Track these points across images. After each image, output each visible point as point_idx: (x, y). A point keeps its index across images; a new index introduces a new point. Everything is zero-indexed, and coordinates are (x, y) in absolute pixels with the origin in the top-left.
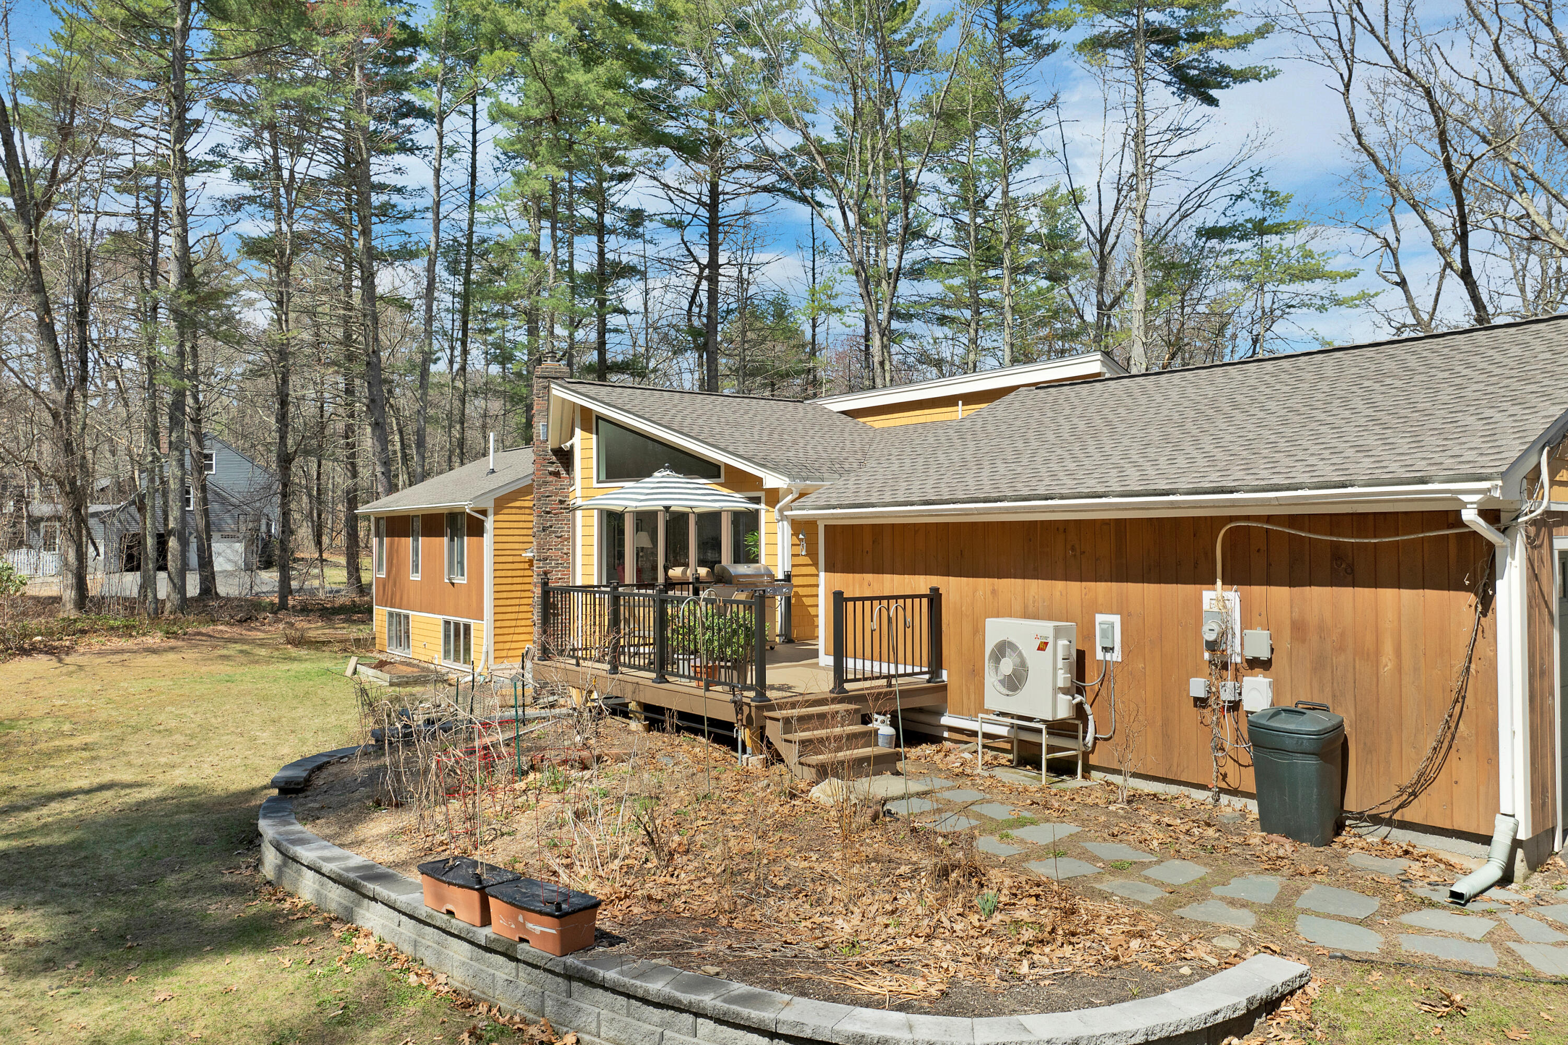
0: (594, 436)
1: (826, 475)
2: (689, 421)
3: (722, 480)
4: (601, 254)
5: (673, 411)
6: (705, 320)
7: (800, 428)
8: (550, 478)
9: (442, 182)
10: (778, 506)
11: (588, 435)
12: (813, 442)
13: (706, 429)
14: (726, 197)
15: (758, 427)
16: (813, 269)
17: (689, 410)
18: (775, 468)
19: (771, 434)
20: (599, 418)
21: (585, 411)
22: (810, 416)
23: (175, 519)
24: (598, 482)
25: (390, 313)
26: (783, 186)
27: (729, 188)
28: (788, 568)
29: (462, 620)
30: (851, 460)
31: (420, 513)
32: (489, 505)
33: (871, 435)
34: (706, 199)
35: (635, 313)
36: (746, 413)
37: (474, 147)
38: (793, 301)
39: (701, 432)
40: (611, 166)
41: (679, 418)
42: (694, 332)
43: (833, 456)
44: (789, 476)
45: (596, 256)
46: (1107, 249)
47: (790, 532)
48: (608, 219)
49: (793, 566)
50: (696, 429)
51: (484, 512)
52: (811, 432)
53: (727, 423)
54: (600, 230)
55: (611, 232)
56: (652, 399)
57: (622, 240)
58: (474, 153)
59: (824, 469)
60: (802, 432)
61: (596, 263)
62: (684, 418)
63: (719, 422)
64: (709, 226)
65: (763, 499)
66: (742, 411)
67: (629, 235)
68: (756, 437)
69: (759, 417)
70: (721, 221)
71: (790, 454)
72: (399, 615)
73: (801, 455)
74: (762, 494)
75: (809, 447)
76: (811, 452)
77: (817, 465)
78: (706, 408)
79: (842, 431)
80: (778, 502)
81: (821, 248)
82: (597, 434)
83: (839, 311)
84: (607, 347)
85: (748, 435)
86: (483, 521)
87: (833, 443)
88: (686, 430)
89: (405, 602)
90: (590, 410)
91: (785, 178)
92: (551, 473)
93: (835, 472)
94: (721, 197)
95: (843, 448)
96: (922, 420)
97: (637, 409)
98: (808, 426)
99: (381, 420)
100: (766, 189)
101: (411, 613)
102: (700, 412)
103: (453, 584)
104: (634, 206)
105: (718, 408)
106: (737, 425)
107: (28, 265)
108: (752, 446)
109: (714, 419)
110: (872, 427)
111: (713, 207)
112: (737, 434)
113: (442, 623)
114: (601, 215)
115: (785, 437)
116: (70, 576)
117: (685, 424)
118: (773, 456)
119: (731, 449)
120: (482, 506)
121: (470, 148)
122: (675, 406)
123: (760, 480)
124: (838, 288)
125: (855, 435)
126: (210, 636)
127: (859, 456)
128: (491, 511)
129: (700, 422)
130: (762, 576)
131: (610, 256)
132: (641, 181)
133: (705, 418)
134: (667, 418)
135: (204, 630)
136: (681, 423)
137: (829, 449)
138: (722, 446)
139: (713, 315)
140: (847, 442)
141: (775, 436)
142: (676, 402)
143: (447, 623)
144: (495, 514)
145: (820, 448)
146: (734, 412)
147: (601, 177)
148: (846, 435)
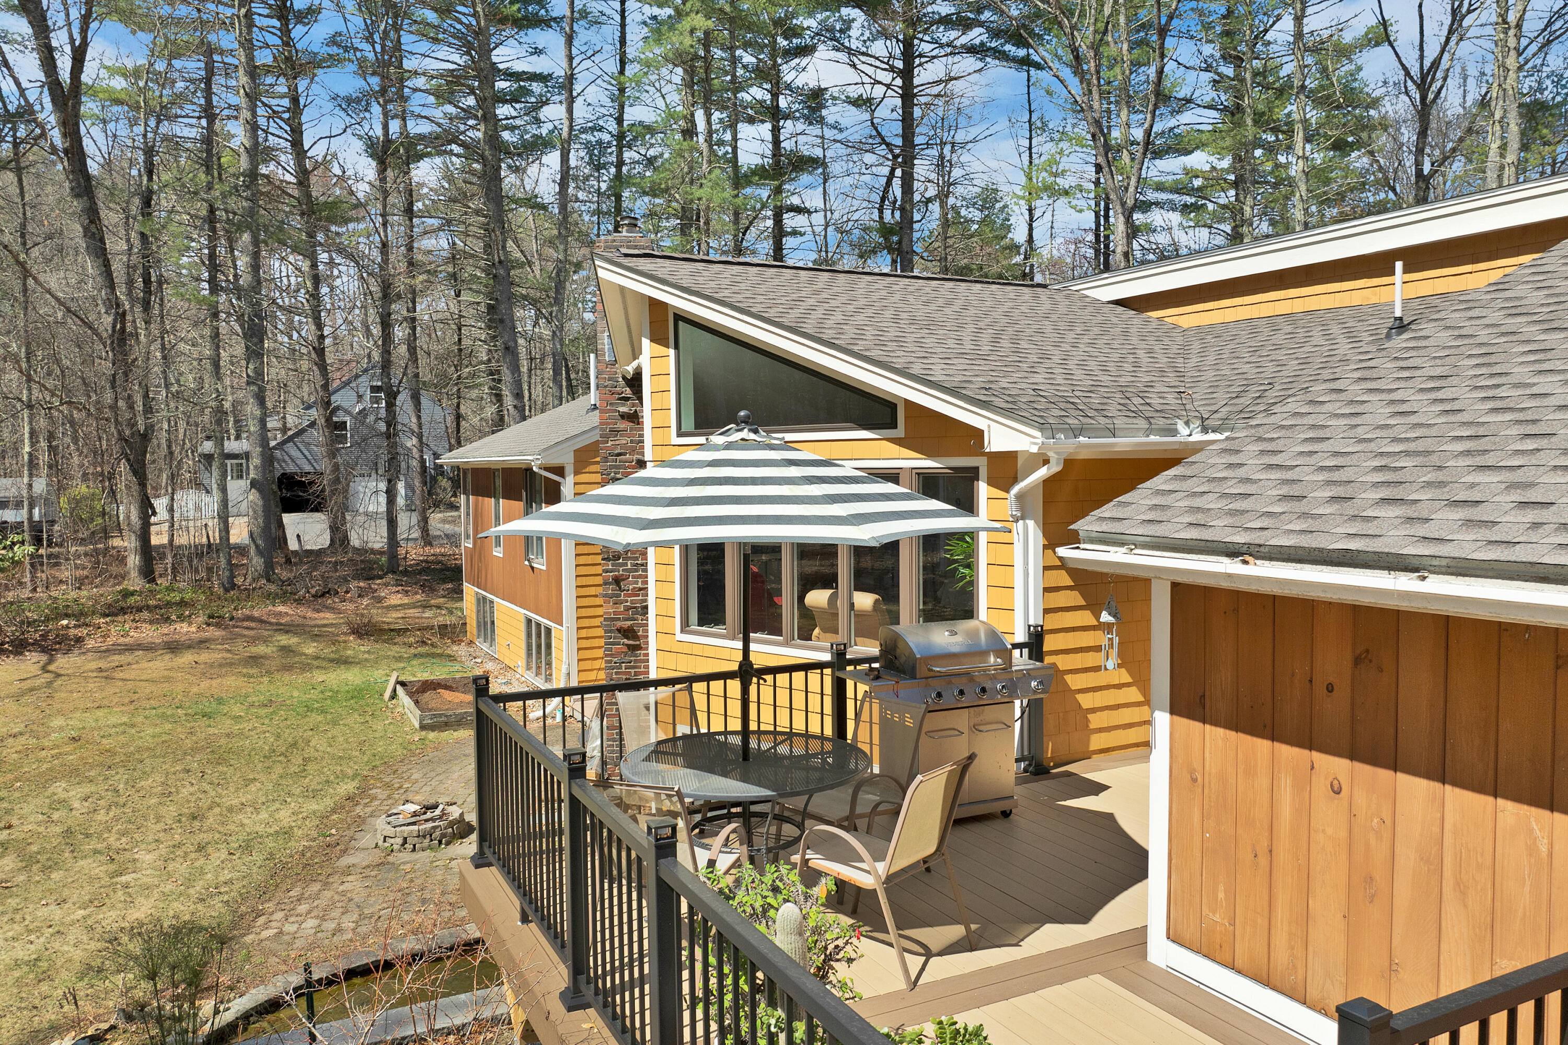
0: (672, 352)
1: (1120, 422)
2: (839, 317)
3: (900, 432)
4: (776, 142)
5: (811, 302)
6: (897, 214)
7: (1048, 329)
8: (623, 425)
9: (574, 51)
10: (1015, 490)
11: (660, 350)
12: (1078, 354)
13: (870, 333)
14: (923, 60)
15: (971, 328)
16: (1030, 148)
17: (843, 299)
18: (1010, 411)
19: (995, 340)
20: (680, 317)
21: (656, 306)
22: (1062, 308)
23: (256, 467)
24: (680, 434)
25: (522, 217)
26: (993, 45)
27: (926, 47)
28: (1035, 618)
29: (544, 621)
30: (1159, 388)
31: (500, 467)
32: (567, 459)
33: (1179, 340)
34: (899, 64)
35: (816, 211)
36: (949, 303)
37: (623, 17)
38: (1004, 188)
39: (860, 337)
40: (786, 38)
41: (819, 313)
42: (886, 230)
43: (1122, 381)
44: (1041, 427)
45: (770, 146)
46: (1431, 96)
47: (1041, 541)
48: (783, 103)
49: (1046, 611)
50: (850, 331)
51: (560, 471)
52: (1070, 336)
53: (913, 321)
54: (775, 114)
55: (786, 117)
56: (776, 282)
57: (800, 126)
58: (623, 25)
59: (1113, 410)
60: (1054, 337)
61: (769, 153)
62: (830, 312)
63: (896, 319)
64: (902, 96)
65: (983, 472)
66: (940, 302)
67: (809, 121)
68: (968, 346)
69: (972, 311)
70: (915, 91)
71: (1038, 378)
72: (484, 598)
73: (1060, 380)
74: (980, 462)
75: (1072, 364)
76: (1078, 374)
77: (1095, 400)
78: (875, 297)
79: (1126, 333)
80: (1015, 480)
81: (1039, 124)
82: (676, 347)
83: (1066, 193)
84: (785, 252)
85: (951, 343)
86: (558, 484)
87: (1115, 356)
88: (828, 335)
89: (489, 584)
90: (664, 305)
91: (995, 33)
92: (623, 416)
93: (1137, 414)
94: (917, 61)
95: (1136, 365)
96: (1283, 308)
97: (739, 297)
98: (1062, 326)
99: (511, 344)
100: (971, 50)
101: (496, 599)
102: (863, 302)
103: (532, 568)
104: (813, 84)
105: (897, 297)
106: (930, 324)
107: (66, 163)
108: (961, 363)
109: (888, 314)
110: (1176, 326)
111: (907, 74)
112: (929, 341)
113: (523, 620)
114: (775, 96)
115: (1024, 345)
116: (133, 538)
117: (829, 323)
118: (1004, 383)
119: (916, 369)
120: (555, 461)
121: (618, 18)
122: (817, 292)
123: (978, 434)
124: (1064, 164)
125: (1151, 340)
126: (262, 621)
127: (1171, 379)
128: (569, 469)
129: (860, 319)
130: (984, 654)
131: (787, 145)
132: (823, 52)
133: (869, 312)
134: (795, 313)
135: (256, 614)
136: (821, 321)
137: (1111, 367)
138: (899, 363)
139: (908, 207)
140: (1141, 353)
141: (1005, 343)
142: (821, 285)
143: (529, 621)
144: (576, 473)
145: (1092, 365)
146: (926, 303)
147: (774, 51)
148: (1135, 340)
